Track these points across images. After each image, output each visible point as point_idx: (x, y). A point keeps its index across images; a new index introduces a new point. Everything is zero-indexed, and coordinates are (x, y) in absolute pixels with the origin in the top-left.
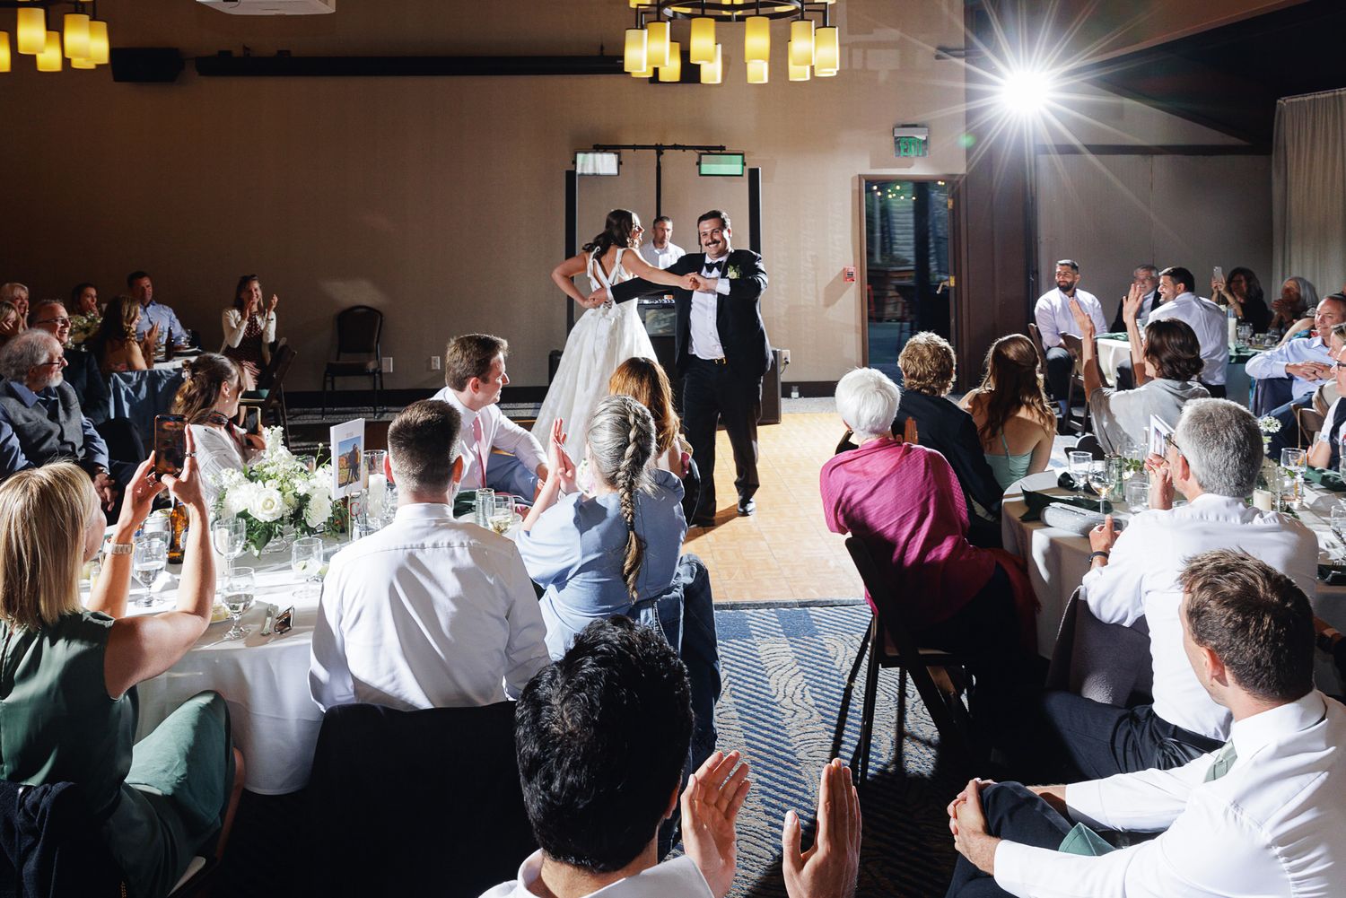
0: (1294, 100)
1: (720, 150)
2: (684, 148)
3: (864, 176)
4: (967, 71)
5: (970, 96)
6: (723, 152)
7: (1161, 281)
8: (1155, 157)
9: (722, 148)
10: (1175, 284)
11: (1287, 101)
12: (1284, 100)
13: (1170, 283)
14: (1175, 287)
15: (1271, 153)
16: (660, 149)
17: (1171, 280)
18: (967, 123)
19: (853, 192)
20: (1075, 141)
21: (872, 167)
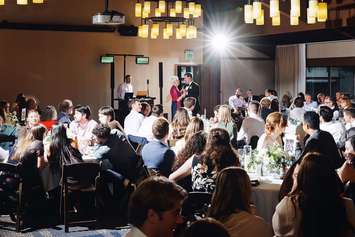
0: (281, 46)
1: (142, 56)
2: (132, 55)
3: (177, 64)
4: (204, 36)
5: (204, 43)
6: (143, 57)
7: (266, 93)
8: (248, 60)
9: (143, 56)
10: (269, 93)
11: (279, 46)
12: (278, 46)
13: (268, 93)
14: (269, 94)
15: (275, 60)
16: (125, 56)
17: (268, 92)
18: (203, 51)
19: (174, 69)
20: (234, 56)
21: (179, 62)
